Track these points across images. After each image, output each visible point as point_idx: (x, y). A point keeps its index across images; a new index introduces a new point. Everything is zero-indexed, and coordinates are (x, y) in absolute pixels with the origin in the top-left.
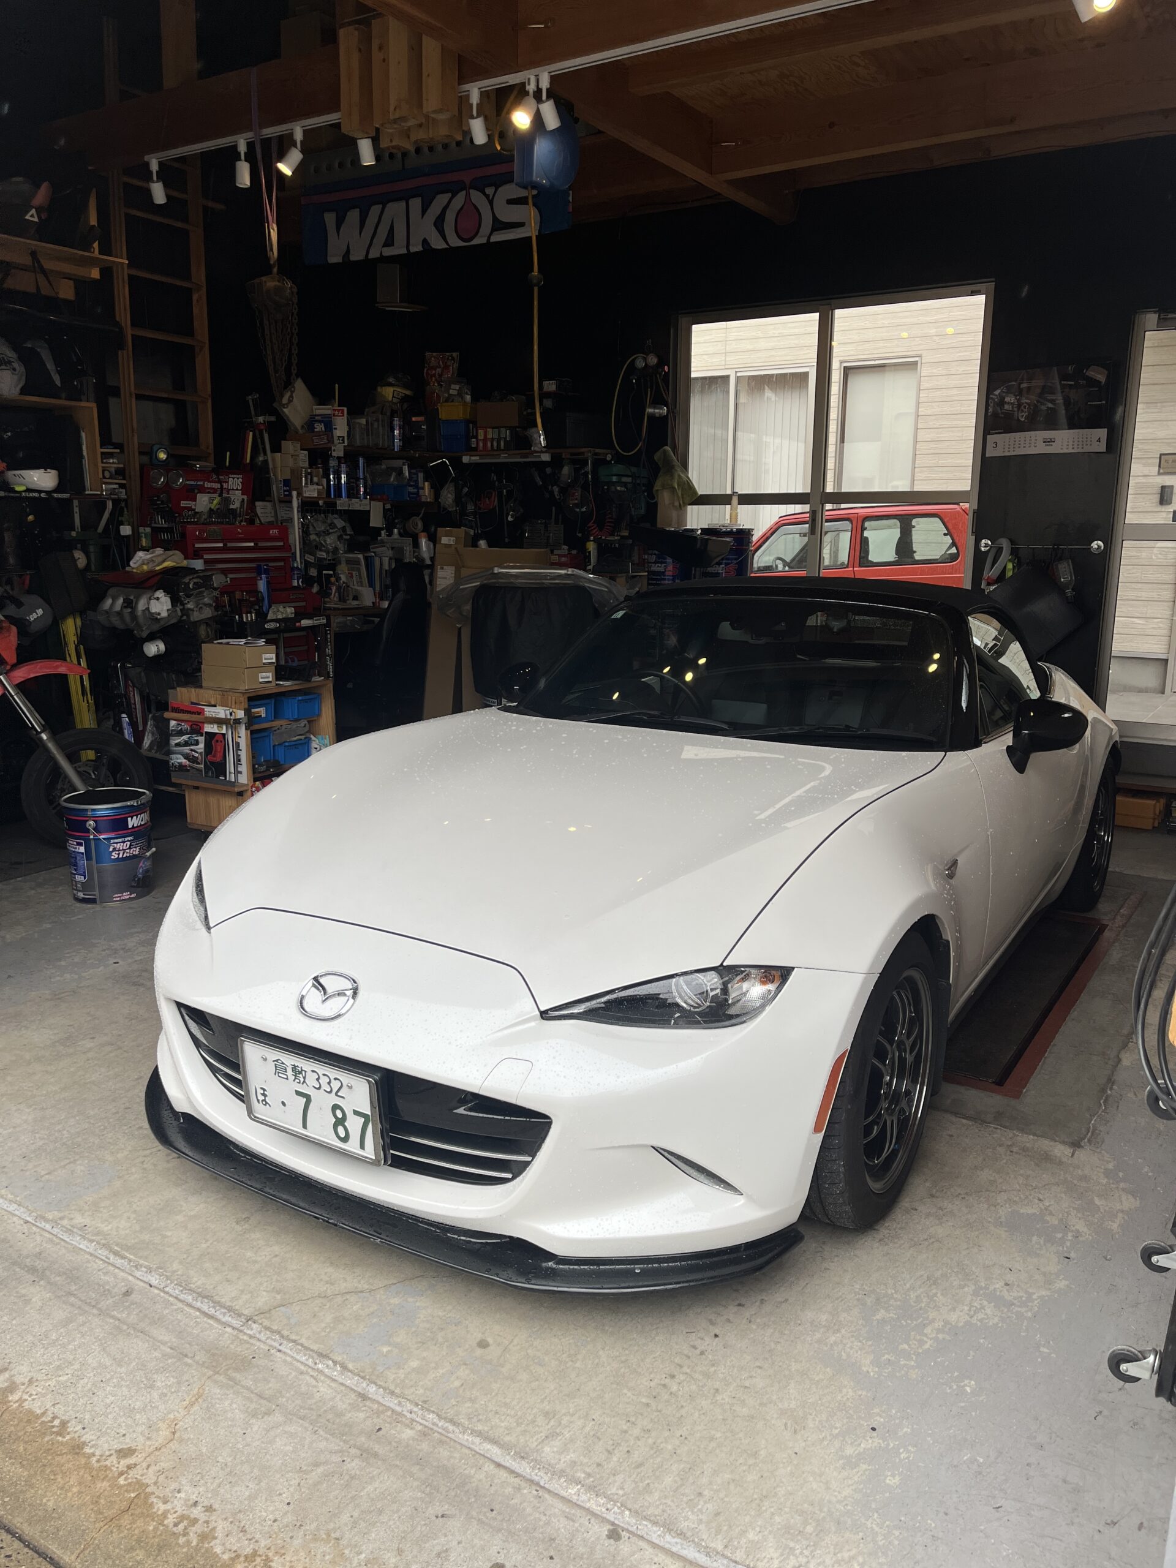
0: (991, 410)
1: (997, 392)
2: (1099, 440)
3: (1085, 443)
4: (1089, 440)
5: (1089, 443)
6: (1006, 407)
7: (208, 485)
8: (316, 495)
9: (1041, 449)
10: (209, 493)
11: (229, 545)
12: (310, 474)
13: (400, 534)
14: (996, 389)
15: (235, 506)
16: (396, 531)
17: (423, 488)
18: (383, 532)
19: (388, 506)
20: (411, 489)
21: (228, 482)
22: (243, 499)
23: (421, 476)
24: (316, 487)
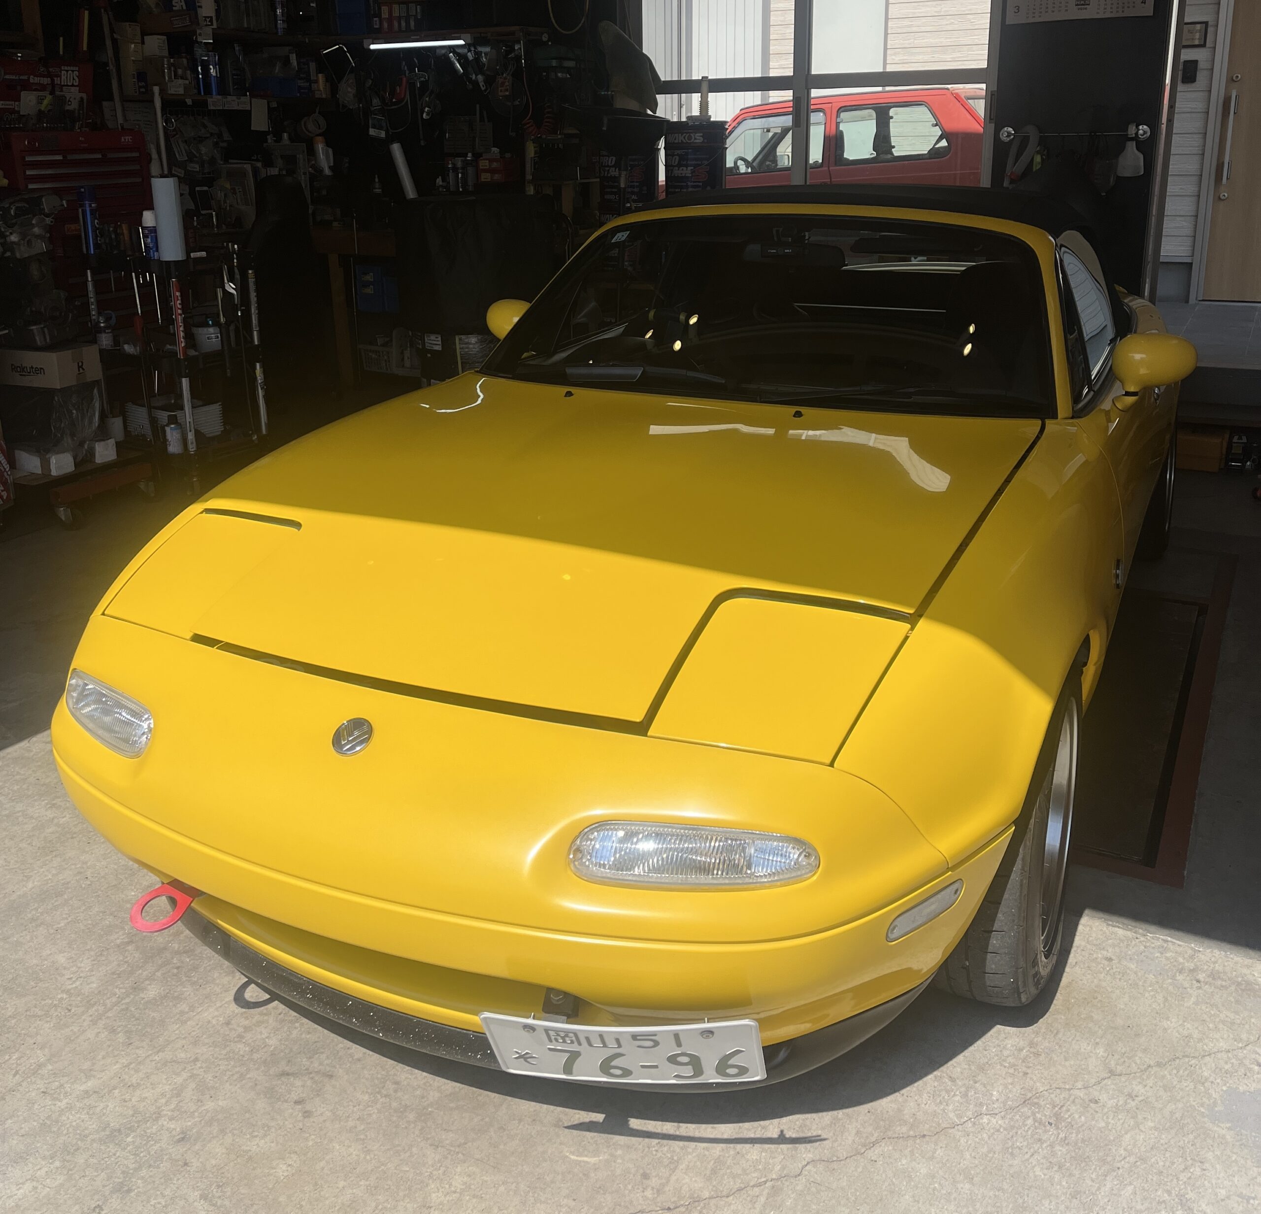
7: (33, 80)
8: (182, 92)
10: (36, 90)
11: (69, 157)
12: (173, 65)
13: (290, 138)
15: (73, 106)
16: (285, 135)
17: (317, 82)
18: (270, 139)
19: (274, 105)
20: (301, 83)
21: (60, 76)
22: (82, 98)
23: (313, 66)
24: (180, 81)
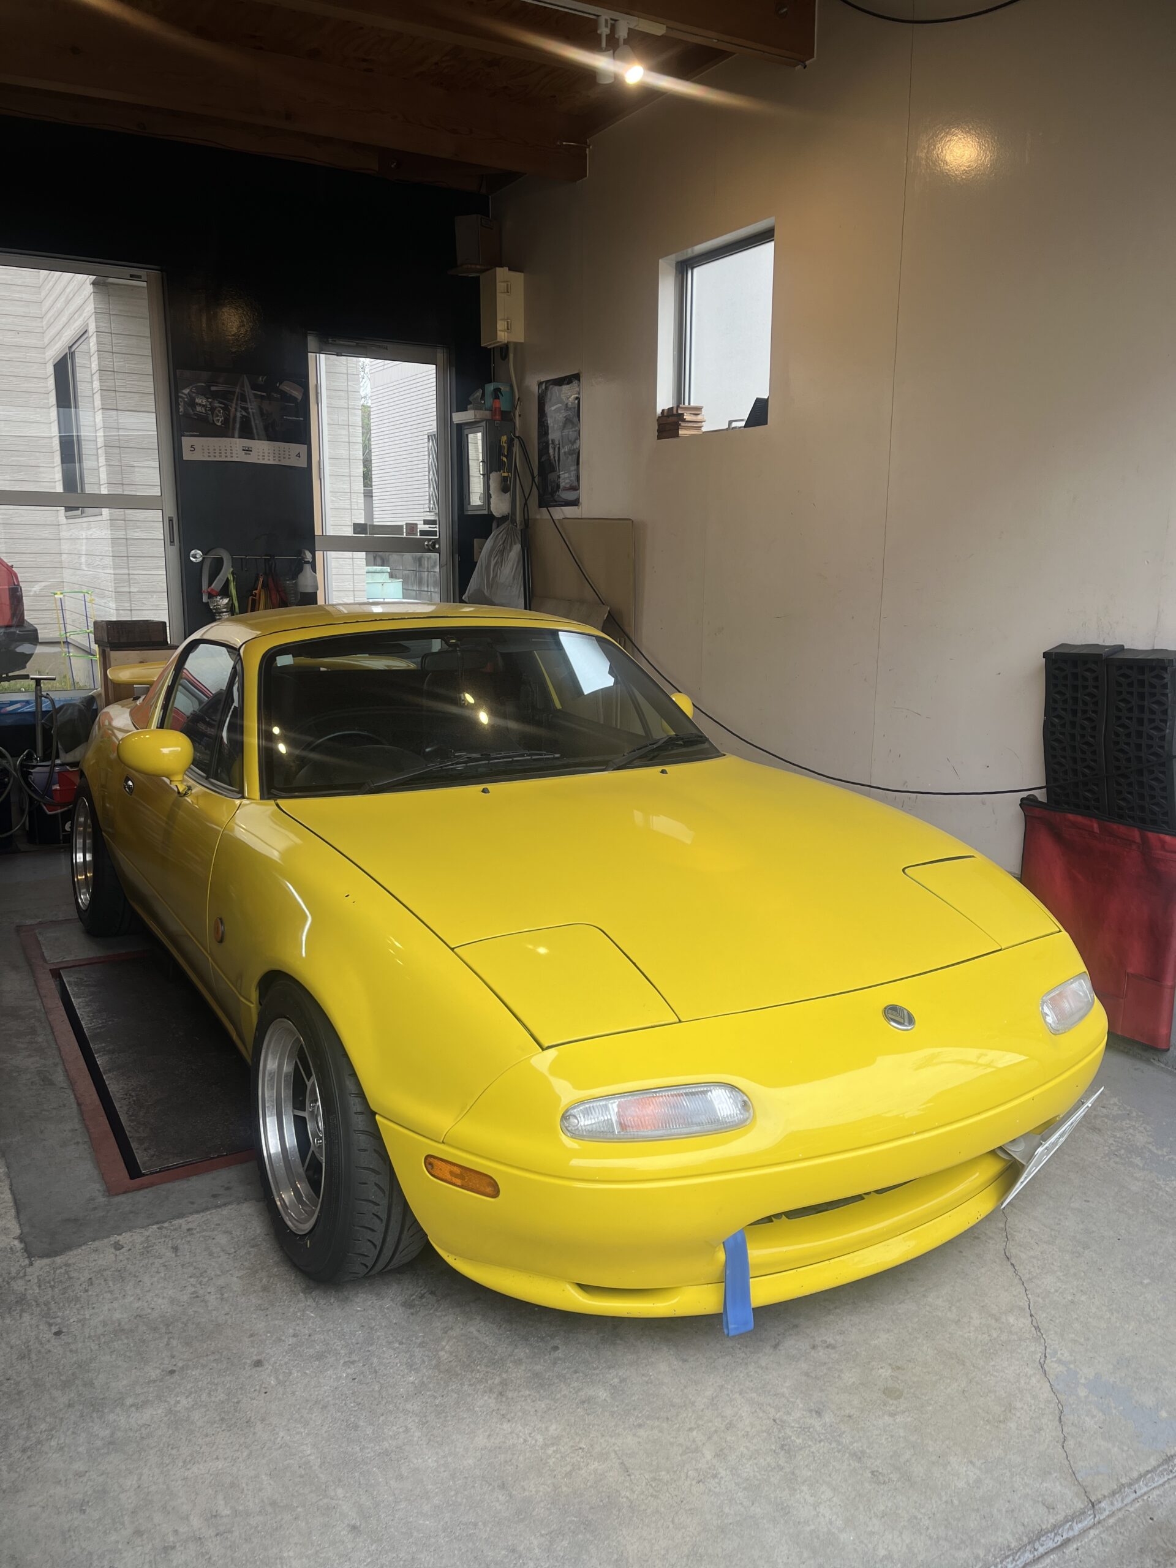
0: (181, 409)
1: (186, 391)
2: (298, 455)
3: (282, 456)
4: (287, 453)
5: (287, 457)
6: (198, 409)
9: (238, 456)
14: (184, 388)
